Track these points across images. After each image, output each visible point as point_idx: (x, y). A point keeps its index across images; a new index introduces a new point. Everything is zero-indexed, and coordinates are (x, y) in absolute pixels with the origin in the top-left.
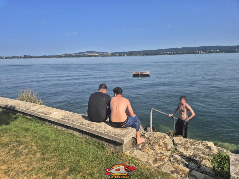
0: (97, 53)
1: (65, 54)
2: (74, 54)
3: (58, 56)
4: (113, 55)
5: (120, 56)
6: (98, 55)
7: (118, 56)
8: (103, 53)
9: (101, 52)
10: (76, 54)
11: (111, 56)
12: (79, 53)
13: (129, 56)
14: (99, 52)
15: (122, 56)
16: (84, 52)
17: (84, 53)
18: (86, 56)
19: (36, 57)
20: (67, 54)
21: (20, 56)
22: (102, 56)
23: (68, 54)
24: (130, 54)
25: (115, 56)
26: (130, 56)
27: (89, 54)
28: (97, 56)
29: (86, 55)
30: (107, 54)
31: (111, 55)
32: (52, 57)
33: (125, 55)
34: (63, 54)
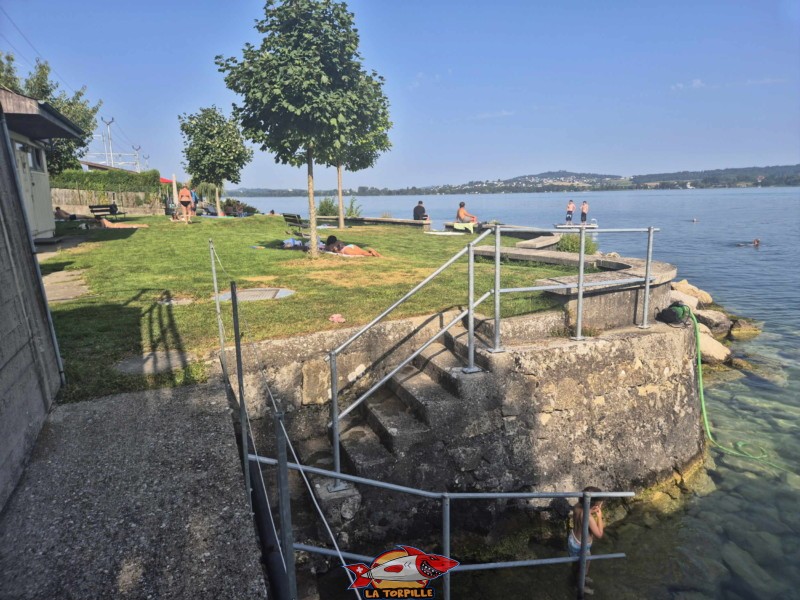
0: (579, 177)
1: (471, 183)
2: (499, 181)
3: (450, 187)
4: (639, 183)
5: (663, 186)
6: (581, 184)
7: (656, 188)
8: (601, 177)
9: (594, 176)
10: (505, 182)
11: (631, 188)
12: (515, 180)
13: (702, 187)
14: (584, 175)
15: (672, 187)
16: (534, 176)
17: (533, 180)
18: (538, 190)
19: (390, 193)
20: (477, 183)
21: (350, 190)
22: (594, 190)
23: (480, 182)
24: (710, 180)
25: (646, 187)
26: (708, 187)
27: (548, 182)
28: (576, 189)
29: (540, 186)
30: (614, 183)
31: (630, 184)
32: (434, 193)
33: (684, 186)
34: (467, 182)
